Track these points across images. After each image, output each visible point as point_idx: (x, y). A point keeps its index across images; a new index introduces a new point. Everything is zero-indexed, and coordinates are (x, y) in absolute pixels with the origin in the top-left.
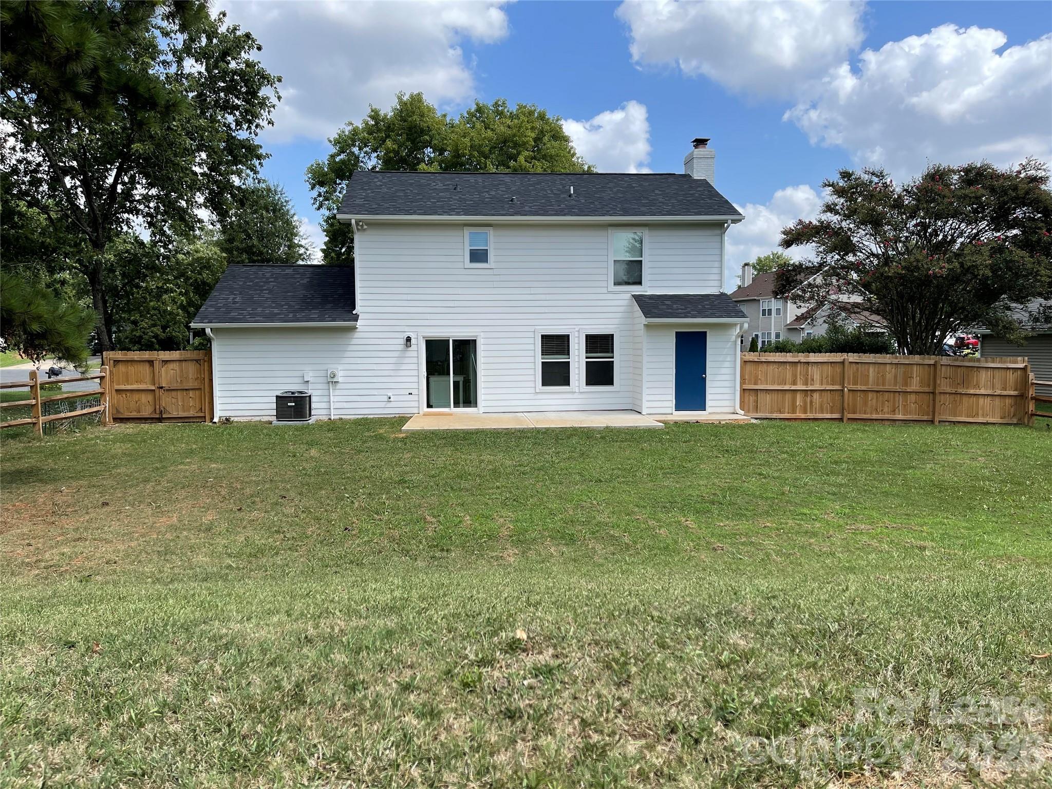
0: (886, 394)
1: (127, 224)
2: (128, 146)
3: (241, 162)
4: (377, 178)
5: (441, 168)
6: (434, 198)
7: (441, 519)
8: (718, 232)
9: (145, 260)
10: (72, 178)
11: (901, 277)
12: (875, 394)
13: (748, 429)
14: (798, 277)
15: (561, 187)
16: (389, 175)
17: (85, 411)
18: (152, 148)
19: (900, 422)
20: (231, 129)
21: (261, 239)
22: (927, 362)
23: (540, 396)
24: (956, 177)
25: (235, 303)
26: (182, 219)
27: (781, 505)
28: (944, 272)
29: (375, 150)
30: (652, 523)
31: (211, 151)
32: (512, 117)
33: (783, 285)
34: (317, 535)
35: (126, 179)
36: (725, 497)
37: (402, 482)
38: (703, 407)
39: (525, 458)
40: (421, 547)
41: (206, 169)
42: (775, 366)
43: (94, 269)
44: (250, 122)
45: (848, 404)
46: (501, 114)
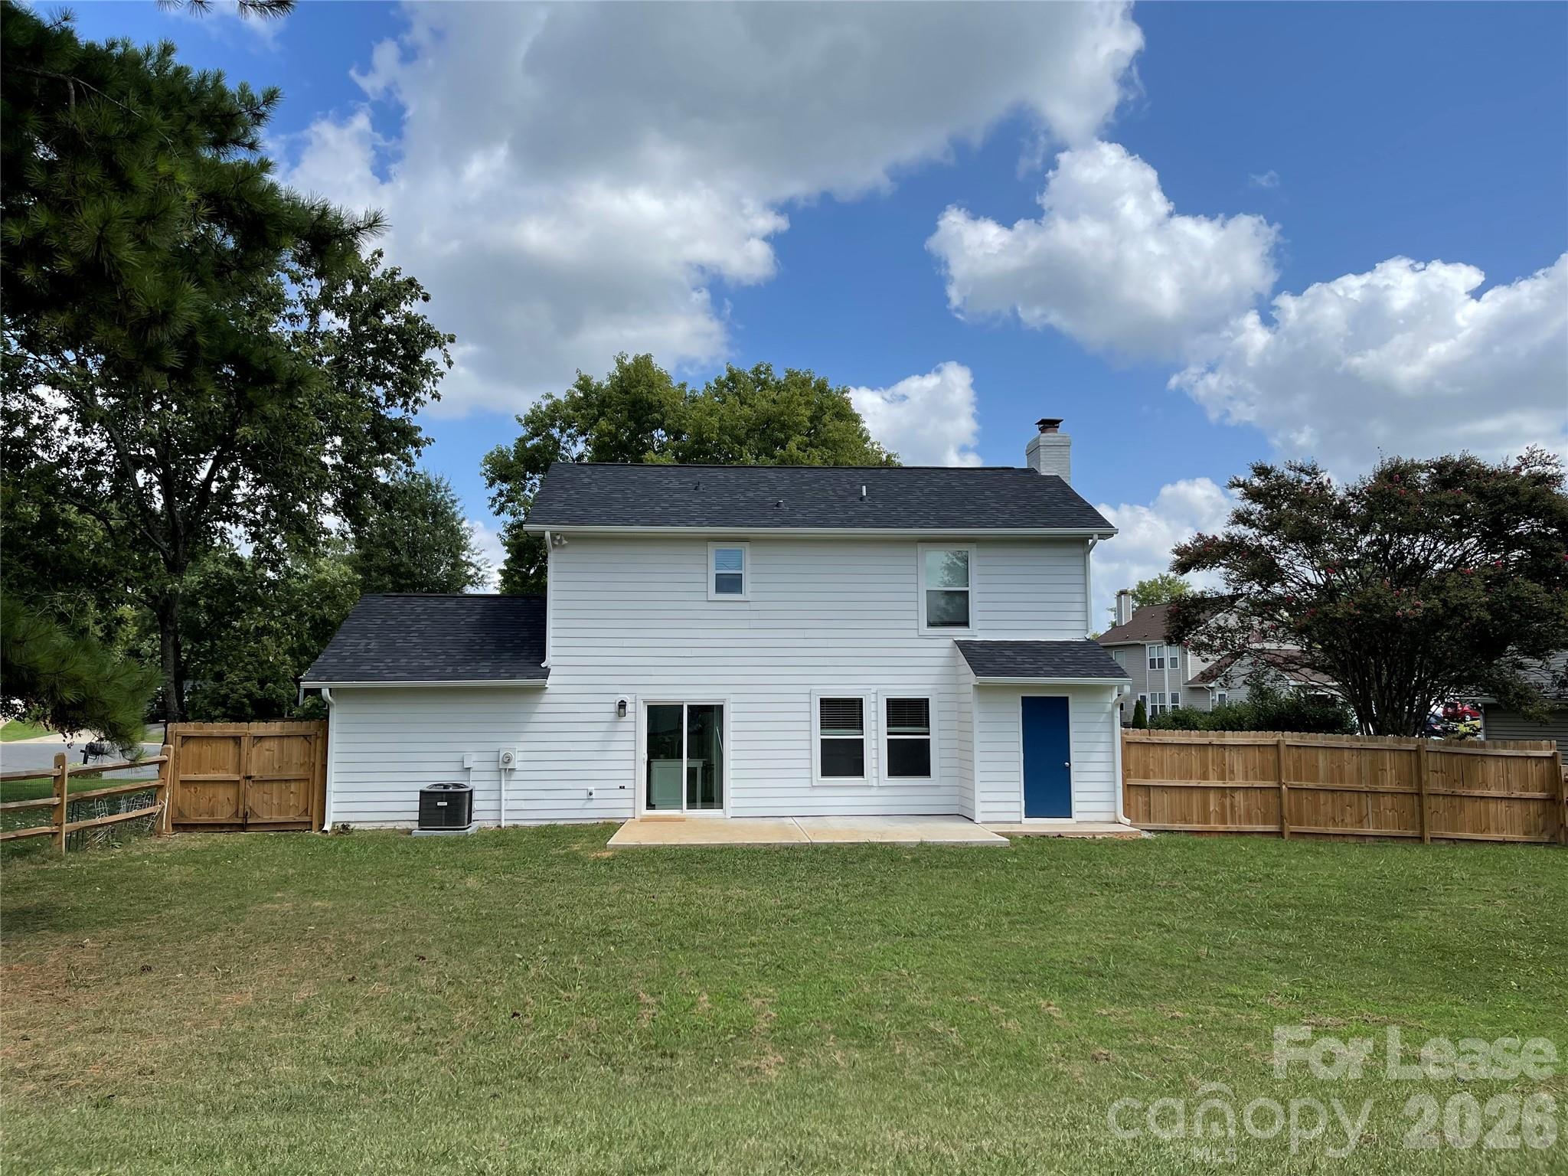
0: (1347, 795)
1: (220, 536)
2: (232, 429)
3: (390, 451)
4: (585, 473)
5: (677, 457)
6: (666, 501)
7: (664, 998)
8: (1079, 551)
9: (243, 588)
10: (147, 472)
11: (1355, 619)
12: (1330, 796)
13: (1138, 849)
14: (1202, 616)
15: (848, 486)
16: (602, 469)
17: (131, 815)
18: (266, 433)
19: (1372, 839)
20: (379, 405)
21: (412, 554)
22: (1404, 746)
23: (817, 792)
24: (1424, 476)
25: (368, 651)
26: (301, 530)
27: (1196, 978)
28: (1419, 612)
29: (583, 433)
30: (994, 1008)
31: (348, 436)
32: (779, 387)
33: (1179, 627)
34: (469, 1025)
35: (225, 474)
36: (1107, 963)
37: (605, 933)
38: (1067, 813)
39: (796, 895)
40: (631, 1048)
41: (340, 459)
42: (1174, 750)
43: (166, 602)
44: (407, 396)
45: (1290, 810)
46: (764, 384)
